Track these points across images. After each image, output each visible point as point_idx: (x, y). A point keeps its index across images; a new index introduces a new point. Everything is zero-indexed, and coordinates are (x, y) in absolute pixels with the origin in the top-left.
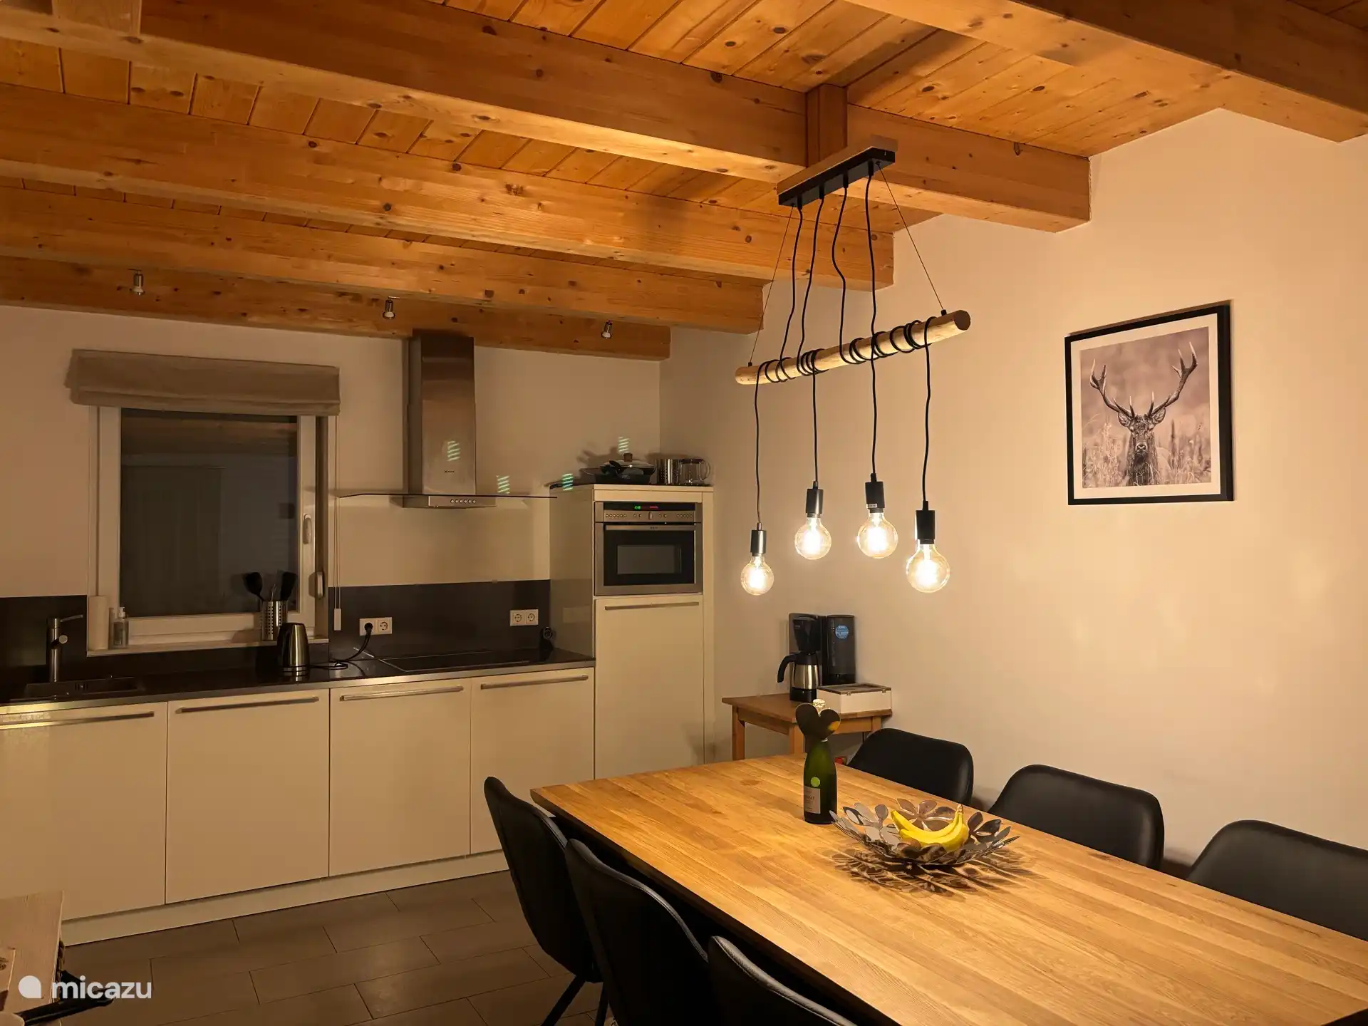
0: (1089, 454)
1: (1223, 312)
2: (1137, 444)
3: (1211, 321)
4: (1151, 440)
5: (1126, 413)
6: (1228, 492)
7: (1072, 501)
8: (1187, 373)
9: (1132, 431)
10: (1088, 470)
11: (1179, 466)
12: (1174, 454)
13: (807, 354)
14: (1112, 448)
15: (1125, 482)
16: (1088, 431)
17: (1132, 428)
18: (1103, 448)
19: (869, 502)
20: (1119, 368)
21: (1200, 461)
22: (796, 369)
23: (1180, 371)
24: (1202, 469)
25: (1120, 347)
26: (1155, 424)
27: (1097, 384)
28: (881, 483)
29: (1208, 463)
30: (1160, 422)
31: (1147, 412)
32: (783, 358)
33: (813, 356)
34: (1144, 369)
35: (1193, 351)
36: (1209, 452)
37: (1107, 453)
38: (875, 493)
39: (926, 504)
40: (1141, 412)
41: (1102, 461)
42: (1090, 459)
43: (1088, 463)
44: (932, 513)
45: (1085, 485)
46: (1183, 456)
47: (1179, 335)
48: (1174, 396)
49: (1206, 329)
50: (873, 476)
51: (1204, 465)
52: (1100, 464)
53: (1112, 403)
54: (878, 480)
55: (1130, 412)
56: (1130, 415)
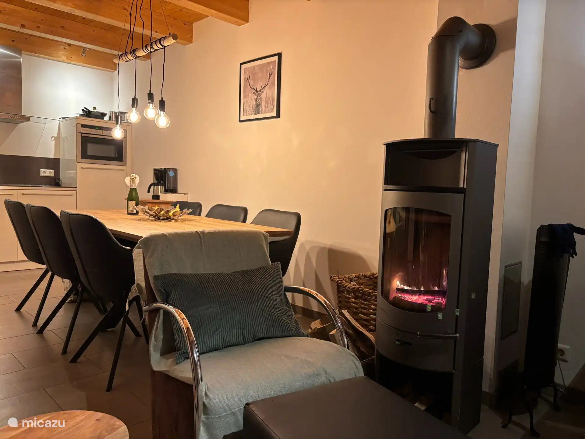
0: (245, 104)
1: (279, 55)
2: (257, 100)
3: (276, 58)
4: (261, 99)
5: (255, 90)
6: (278, 116)
7: (240, 121)
8: (270, 76)
9: (256, 96)
10: (244, 110)
11: (267, 107)
12: (266, 103)
13: (133, 50)
14: (251, 102)
15: (254, 114)
16: (245, 96)
17: (256, 95)
18: (249, 102)
19: (149, 100)
20: (254, 74)
21: (272, 106)
22: (130, 56)
23: (269, 75)
24: (272, 108)
25: (254, 67)
26: (262, 93)
27: (248, 80)
28: (153, 94)
29: (274, 106)
30: (263, 92)
31: (260, 89)
32: (126, 52)
33: (135, 50)
34: (260, 75)
35: (272, 68)
36: (274, 103)
37: (250, 104)
38: (151, 97)
39: (162, 98)
40: (259, 90)
41: (248, 107)
42: (245, 106)
43: (245, 107)
44: (164, 101)
45: (243, 115)
46: (268, 104)
47: (269, 63)
48: (267, 84)
49: (275, 61)
50: (150, 91)
51: (273, 106)
52: (248, 108)
53: (251, 86)
54: (152, 93)
55: (256, 89)
56: (256, 90)
